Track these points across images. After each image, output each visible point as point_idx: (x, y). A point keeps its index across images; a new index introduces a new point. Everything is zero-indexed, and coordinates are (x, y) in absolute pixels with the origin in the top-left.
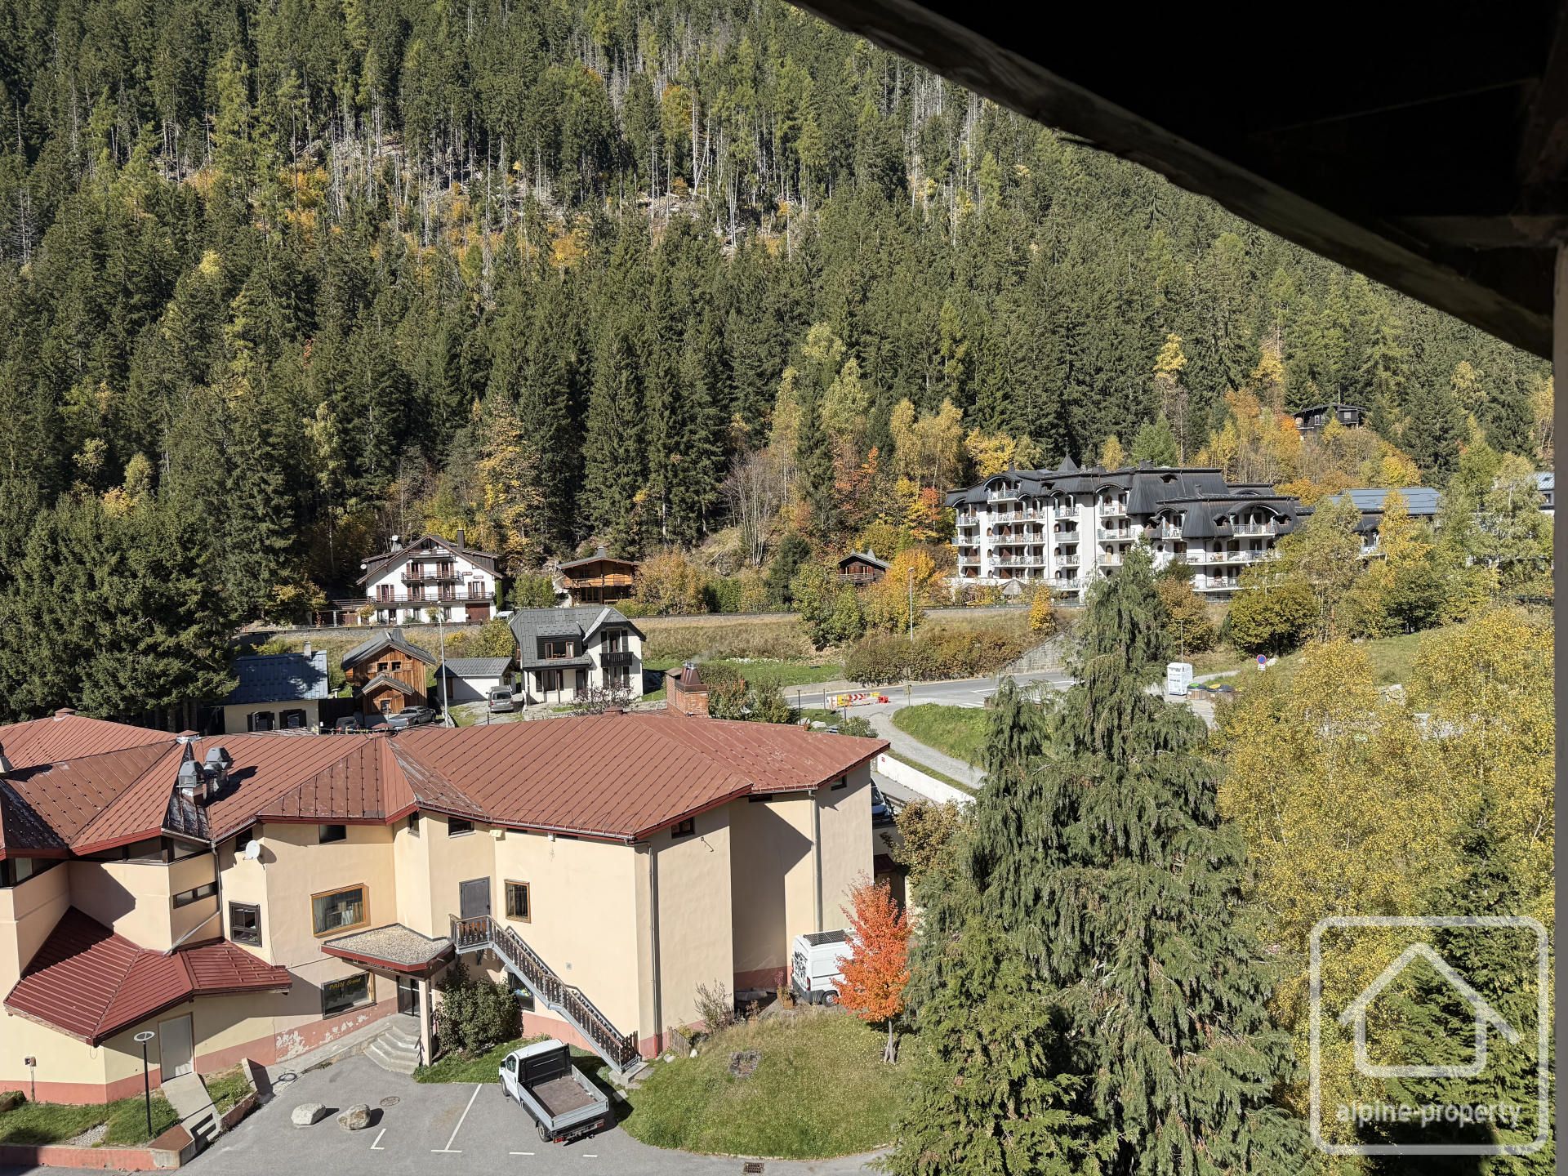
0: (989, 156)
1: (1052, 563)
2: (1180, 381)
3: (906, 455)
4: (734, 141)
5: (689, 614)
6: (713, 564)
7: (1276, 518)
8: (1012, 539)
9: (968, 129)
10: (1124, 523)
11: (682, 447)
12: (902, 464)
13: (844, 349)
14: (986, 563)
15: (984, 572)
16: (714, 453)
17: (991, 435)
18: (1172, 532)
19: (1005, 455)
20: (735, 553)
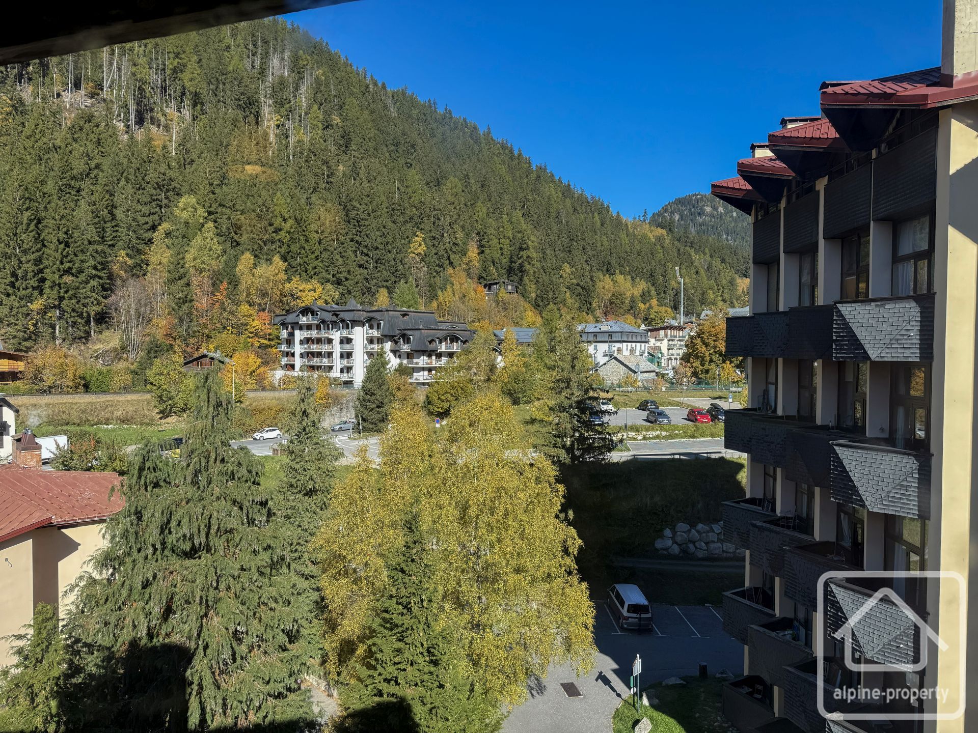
0: (316, 107)
1: (338, 363)
2: (423, 260)
3: (248, 289)
4: (135, 65)
5: (68, 393)
6: (97, 357)
7: (461, 341)
8: (314, 348)
9: (303, 89)
10: (380, 341)
11: (74, 271)
12: (245, 294)
13: (206, 215)
14: (298, 362)
15: (297, 367)
16: (100, 278)
17: (307, 281)
18: (406, 348)
19: (315, 295)
20: (116, 349)
